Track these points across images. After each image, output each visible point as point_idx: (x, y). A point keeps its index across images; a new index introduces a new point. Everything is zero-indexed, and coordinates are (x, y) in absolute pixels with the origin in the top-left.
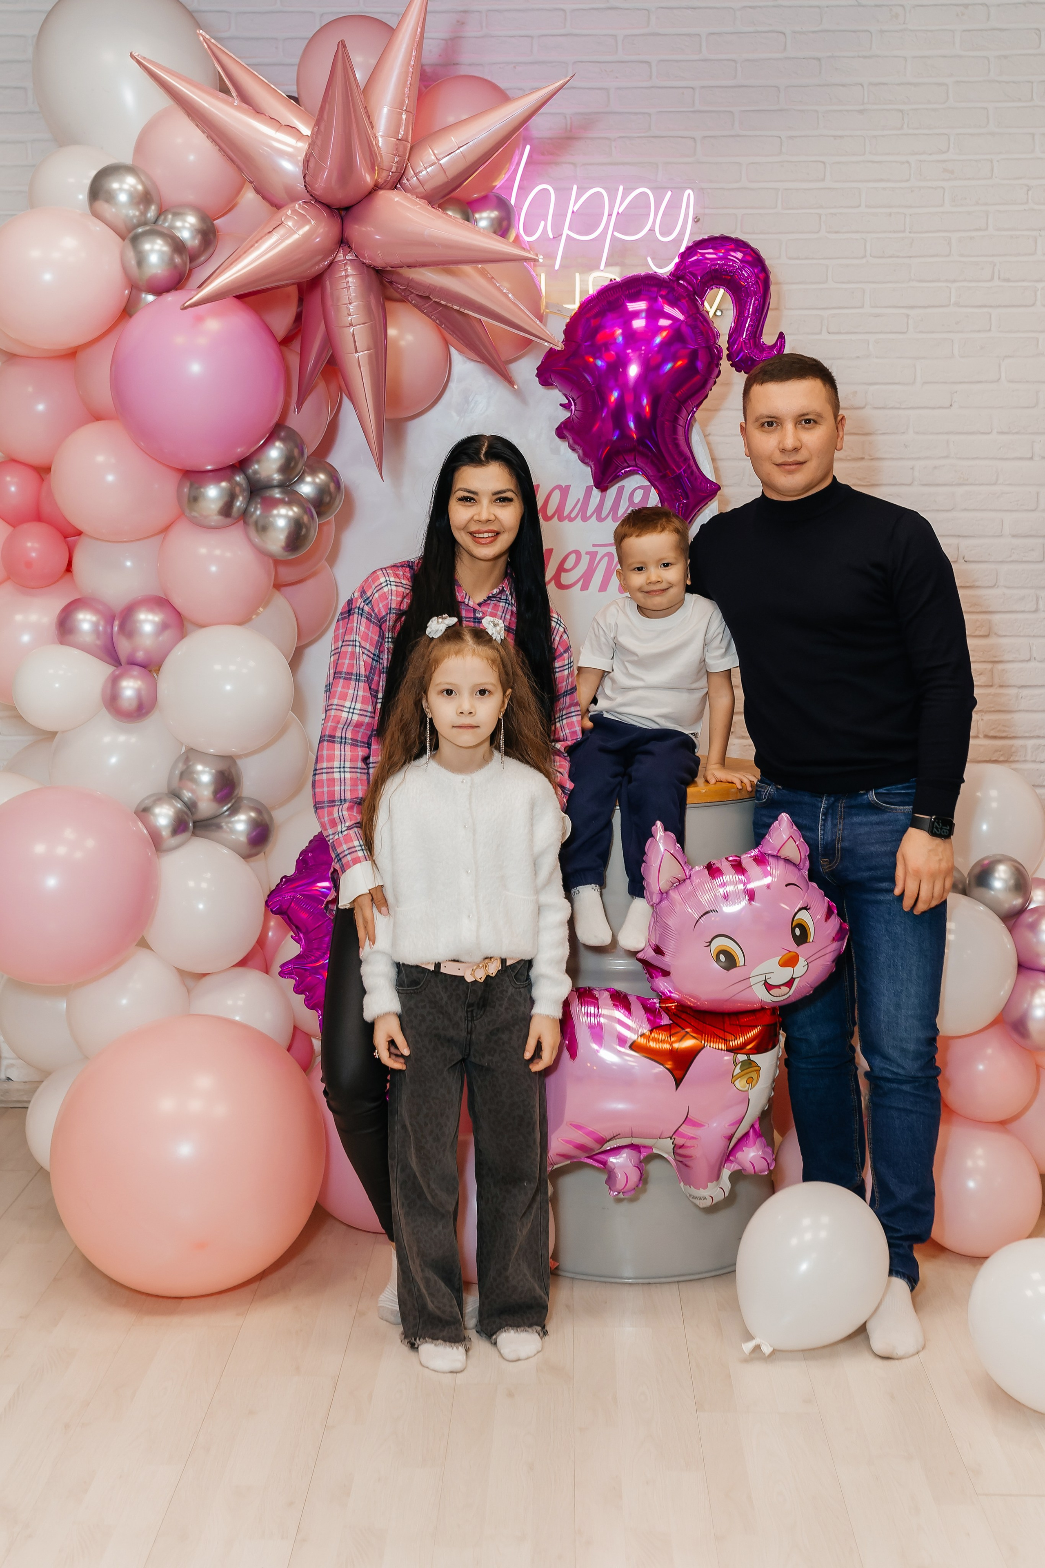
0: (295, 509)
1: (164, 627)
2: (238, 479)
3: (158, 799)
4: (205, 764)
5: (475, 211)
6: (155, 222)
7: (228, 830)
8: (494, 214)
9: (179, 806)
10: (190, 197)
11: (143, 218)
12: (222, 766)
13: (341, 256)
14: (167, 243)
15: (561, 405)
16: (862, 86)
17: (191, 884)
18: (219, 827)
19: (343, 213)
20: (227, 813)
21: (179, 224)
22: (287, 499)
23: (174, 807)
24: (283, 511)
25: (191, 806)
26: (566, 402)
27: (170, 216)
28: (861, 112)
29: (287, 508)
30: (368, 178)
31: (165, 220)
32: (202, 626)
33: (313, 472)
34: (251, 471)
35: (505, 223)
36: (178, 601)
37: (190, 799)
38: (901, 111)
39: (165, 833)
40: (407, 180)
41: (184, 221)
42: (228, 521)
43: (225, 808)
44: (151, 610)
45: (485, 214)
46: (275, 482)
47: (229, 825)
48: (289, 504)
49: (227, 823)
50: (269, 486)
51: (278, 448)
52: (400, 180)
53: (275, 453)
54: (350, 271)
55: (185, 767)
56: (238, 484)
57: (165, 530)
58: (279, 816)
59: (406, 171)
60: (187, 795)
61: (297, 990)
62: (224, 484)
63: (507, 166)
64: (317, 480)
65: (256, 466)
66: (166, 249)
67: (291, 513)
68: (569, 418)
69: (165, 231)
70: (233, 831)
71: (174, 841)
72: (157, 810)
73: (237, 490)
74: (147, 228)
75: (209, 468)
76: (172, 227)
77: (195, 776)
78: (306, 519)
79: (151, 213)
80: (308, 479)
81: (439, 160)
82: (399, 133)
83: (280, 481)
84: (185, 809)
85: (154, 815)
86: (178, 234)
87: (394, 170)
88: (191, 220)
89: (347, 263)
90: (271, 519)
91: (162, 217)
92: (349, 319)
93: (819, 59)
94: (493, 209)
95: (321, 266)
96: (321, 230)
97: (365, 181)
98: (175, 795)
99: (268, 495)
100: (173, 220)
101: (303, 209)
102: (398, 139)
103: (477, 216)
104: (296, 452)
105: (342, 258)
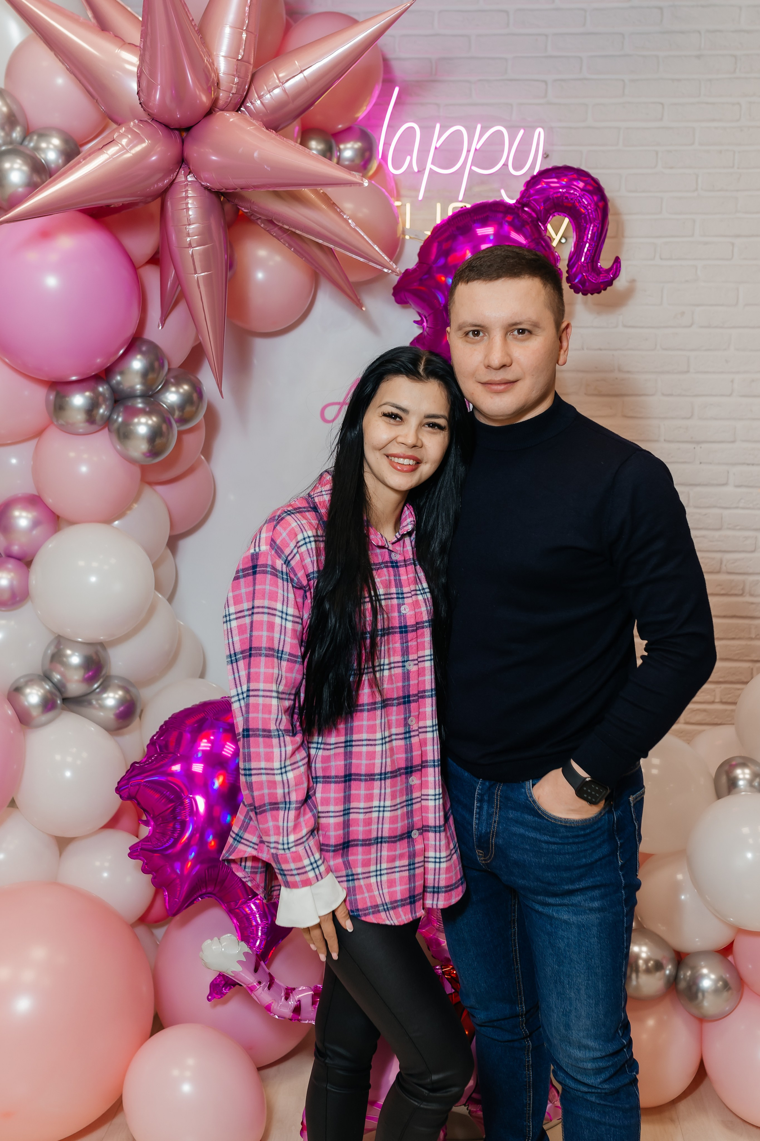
0: (154, 419)
1: (36, 524)
2: (101, 389)
3: (30, 680)
4: (73, 650)
5: (338, 143)
6: (22, 143)
7: (97, 706)
8: (358, 145)
9: (47, 687)
10: (56, 119)
11: (9, 139)
12: (90, 651)
13: (181, 178)
14: (26, 163)
15: (415, 322)
16: (699, 32)
17: (58, 757)
18: (90, 703)
19: (184, 134)
20: (98, 690)
21: (43, 145)
22: (148, 409)
23: (44, 688)
24: (143, 420)
25: (59, 688)
26: (418, 318)
27: (35, 138)
28: (698, 57)
29: (147, 417)
30: (204, 98)
31: (31, 141)
32: (72, 523)
33: (178, 384)
34: (114, 381)
35: (367, 154)
36: (49, 501)
37: (59, 681)
38: (735, 57)
39: (35, 713)
40: (251, 102)
41: (49, 143)
42: (94, 428)
43: (96, 686)
44: (25, 509)
45: (349, 145)
46: (138, 392)
47: (100, 702)
48: (148, 413)
49: (97, 700)
50: (131, 396)
51: (140, 360)
52: (243, 103)
53: (137, 364)
54: (190, 193)
55: (56, 650)
56: (100, 394)
57: (39, 434)
58: (145, 694)
59: (250, 94)
60: (57, 677)
61: (145, 870)
62: (87, 394)
63: (368, 99)
64: (181, 390)
65: (119, 378)
66: (25, 168)
67: (150, 422)
68: (421, 334)
69: (28, 152)
70: (102, 707)
71: (44, 718)
72: (28, 691)
73: (101, 399)
74: (10, 147)
75: (74, 378)
76: (37, 149)
77: (65, 659)
78: (164, 427)
79: (17, 134)
80: (173, 389)
81: (283, 83)
82: (238, 53)
83: (142, 391)
84: (54, 690)
85: (25, 695)
86: (41, 156)
87: (234, 91)
88: (56, 141)
89: (187, 185)
90: (131, 427)
91: (28, 138)
92: (188, 239)
93: (661, 8)
94: (357, 140)
95: (160, 184)
96: (159, 149)
97: (201, 101)
98: (46, 677)
99: (130, 404)
100: (38, 142)
101: (139, 127)
102: (238, 60)
103: (342, 146)
104: (156, 364)
105: (183, 179)
